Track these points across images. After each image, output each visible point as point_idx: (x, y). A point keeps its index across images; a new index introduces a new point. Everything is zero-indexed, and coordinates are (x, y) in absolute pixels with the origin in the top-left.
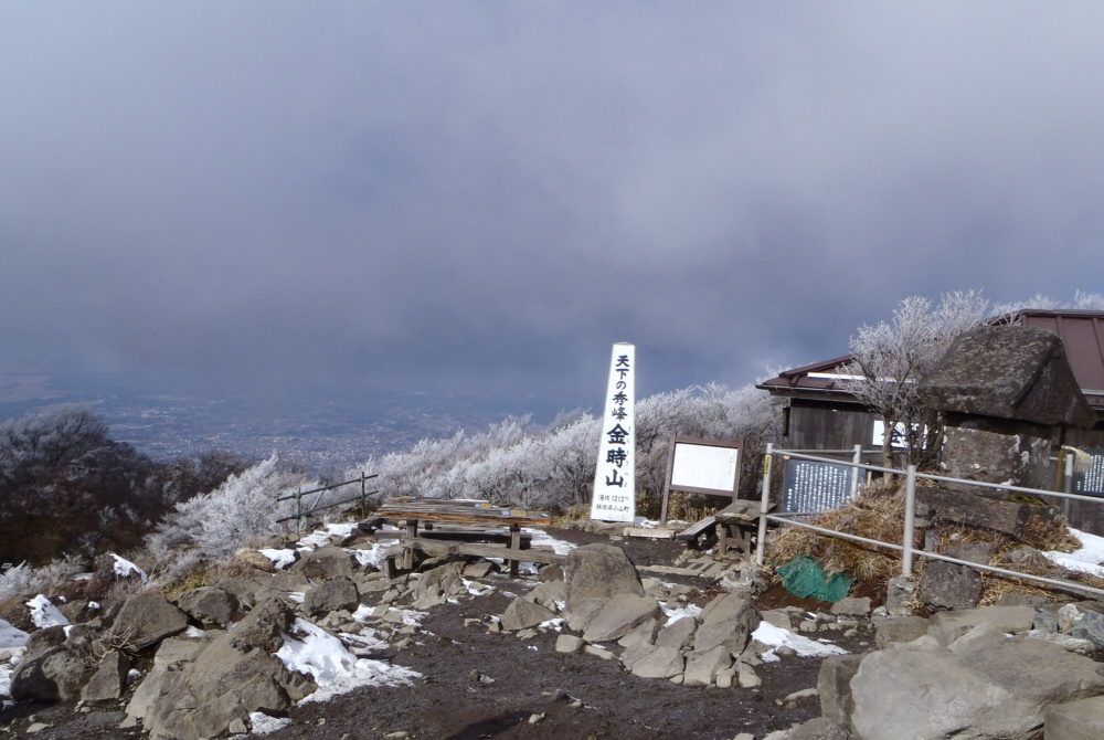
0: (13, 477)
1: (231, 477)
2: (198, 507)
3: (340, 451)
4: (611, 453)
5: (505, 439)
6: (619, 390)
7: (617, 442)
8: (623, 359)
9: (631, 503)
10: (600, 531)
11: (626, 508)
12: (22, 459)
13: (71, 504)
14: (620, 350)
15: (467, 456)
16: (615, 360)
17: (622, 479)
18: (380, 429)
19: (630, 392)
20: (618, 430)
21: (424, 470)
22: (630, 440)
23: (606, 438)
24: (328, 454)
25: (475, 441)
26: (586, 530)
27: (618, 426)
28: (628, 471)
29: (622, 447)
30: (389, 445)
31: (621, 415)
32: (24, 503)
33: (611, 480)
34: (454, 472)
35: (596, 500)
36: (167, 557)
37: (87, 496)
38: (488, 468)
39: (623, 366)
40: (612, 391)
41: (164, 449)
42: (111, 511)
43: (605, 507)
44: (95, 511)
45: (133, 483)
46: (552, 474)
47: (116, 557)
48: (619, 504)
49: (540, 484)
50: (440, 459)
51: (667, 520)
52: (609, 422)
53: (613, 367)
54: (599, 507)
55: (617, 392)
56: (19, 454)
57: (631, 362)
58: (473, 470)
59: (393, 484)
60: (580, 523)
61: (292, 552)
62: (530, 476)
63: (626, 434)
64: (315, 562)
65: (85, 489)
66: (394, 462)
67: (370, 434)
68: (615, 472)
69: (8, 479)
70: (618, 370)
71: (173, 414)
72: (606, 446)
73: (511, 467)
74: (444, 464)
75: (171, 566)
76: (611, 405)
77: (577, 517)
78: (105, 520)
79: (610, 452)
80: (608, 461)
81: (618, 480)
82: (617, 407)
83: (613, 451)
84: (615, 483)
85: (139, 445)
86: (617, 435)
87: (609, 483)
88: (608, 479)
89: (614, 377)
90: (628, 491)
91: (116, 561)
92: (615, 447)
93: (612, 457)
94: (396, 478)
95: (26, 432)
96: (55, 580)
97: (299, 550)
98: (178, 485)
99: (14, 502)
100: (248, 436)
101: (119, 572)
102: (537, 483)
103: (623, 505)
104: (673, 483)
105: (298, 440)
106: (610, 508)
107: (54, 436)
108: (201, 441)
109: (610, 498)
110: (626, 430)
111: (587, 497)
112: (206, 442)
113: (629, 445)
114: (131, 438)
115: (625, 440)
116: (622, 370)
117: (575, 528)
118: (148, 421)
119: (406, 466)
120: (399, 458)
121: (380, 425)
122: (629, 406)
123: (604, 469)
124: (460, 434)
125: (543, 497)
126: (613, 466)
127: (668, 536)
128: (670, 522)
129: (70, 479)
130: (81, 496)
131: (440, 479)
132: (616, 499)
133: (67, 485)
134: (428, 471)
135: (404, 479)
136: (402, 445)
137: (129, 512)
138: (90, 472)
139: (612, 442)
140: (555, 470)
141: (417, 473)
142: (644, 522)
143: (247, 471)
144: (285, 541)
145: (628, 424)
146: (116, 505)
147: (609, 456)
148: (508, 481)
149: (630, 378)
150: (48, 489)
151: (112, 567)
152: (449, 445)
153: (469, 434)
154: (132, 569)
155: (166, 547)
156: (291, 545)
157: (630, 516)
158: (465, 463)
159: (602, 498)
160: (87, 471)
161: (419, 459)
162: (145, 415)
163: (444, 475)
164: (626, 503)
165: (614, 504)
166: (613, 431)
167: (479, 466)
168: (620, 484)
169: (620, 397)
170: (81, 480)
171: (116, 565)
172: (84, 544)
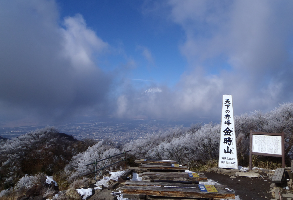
0: (31, 147)
1: (89, 147)
3: (127, 136)
5: (176, 133)
6: (227, 113)
7: (228, 135)
8: (228, 101)
9: (236, 160)
10: (224, 173)
11: (234, 163)
13: (46, 155)
14: (225, 97)
16: (224, 102)
17: (231, 150)
18: (137, 130)
19: (231, 114)
20: (228, 130)
21: (149, 145)
22: (233, 133)
23: (223, 133)
24: (123, 137)
26: (218, 173)
27: (228, 128)
28: (233, 146)
29: (230, 137)
30: (139, 134)
31: (228, 123)
32: (32, 155)
33: (226, 151)
34: (160, 146)
35: (220, 160)
36: (69, 173)
37: (50, 153)
38: (172, 145)
39: (227, 104)
40: (224, 114)
42: (57, 157)
43: (224, 162)
44: (52, 157)
45: (63, 149)
47: (47, 177)
48: (231, 161)
49: (193, 152)
50: (154, 140)
51: (252, 167)
52: (224, 127)
53: (224, 104)
54: (222, 162)
56: (32, 141)
57: (231, 102)
58: (167, 146)
59: (138, 150)
60: (214, 169)
61: (91, 189)
62: (189, 148)
65: (49, 151)
66: (139, 142)
67: (134, 131)
68: (228, 148)
71: (84, 128)
72: (223, 137)
73: (182, 145)
74: (156, 143)
75: (69, 176)
76: (224, 120)
77: (212, 166)
78: (55, 160)
79: (225, 139)
80: (224, 143)
82: (227, 120)
84: (228, 152)
85: (75, 136)
86: (227, 132)
87: (225, 152)
89: (224, 108)
90: (234, 155)
92: (227, 137)
93: (226, 141)
94: (140, 147)
95: (35, 134)
96: (36, 181)
97: (95, 188)
98: (76, 149)
99: (30, 155)
100: (103, 133)
103: (233, 161)
104: (253, 151)
105: (116, 133)
106: (227, 163)
107: (43, 135)
108: (91, 134)
109: (227, 159)
110: (231, 130)
111: (216, 156)
113: (233, 136)
114: (74, 134)
115: (231, 134)
116: (227, 105)
117: (212, 172)
118: (78, 130)
119: (143, 143)
120: (141, 140)
121: (137, 129)
123: (223, 146)
124: (160, 132)
125: (195, 156)
126: (227, 145)
127: (257, 176)
129: (46, 148)
130: (49, 153)
131: (155, 149)
132: (229, 159)
133: (45, 150)
134: (150, 145)
135: (142, 148)
136: (143, 134)
137: (62, 158)
138: (52, 145)
139: (225, 135)
140: (199, 146)
141: (147, 146)
142: (242, 169)
143: (94, 145)
144: (90, 183)
145: (232, 127)
146: (58, 155)
148: (180, 150)
149: (231, 108)
150: (40, 151)
151: (45, 181)
154: (52, 181)
155: (69, 170)
156: (92, 186)
157: (236, 166)
158: (164, 143)
159: (223, 158)
161: (147, 141)
162: (77, 128)
163: (156, 147)
165: (228, 161)
166: (226, 130)
167: (169, 144)
168: (230, 152)
169: (228, 116)
170: (49, 148)
171: (47, 180)
172: (48, 168)
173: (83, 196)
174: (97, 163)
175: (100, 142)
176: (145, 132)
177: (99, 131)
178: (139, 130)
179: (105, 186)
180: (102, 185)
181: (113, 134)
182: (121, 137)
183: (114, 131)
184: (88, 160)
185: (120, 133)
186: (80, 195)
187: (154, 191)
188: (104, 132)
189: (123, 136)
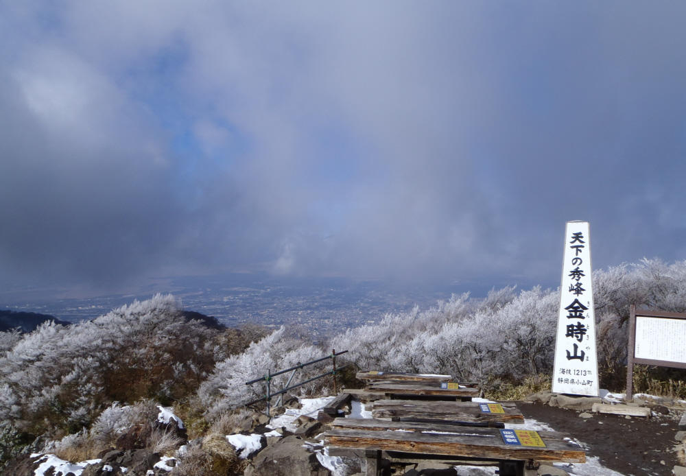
0: (122, 343)
1: (253, 343)
2: (232, 365)
3: (338, 319)
4: (570, 327)
5: (453, 313)
6: (575, 266)
7: (576, 317)
8: (578, 236)
9: (594, 377)
10: (566, 406)
11: (589, 382)
12: (128, 331)
13: (157, 360)
14: (572, 228)
15: (423, 328)
16: (569, 237)
17: (583, 353)
18: (362, 305)
19: (586, 267)
20: (576, 305)
21: (389, 339)
22: (590, 315)
23: (564, 314)
24: (331, 321)
25: (428, 314)
26: (551, 404)
27: (576, 301)
28: (589, 344)
29: (582, 321)
30: (368, 314)
31: (578, 290)
32: (127, 360)
33: (572, 355)
34: (414, 342)
35: (557, 374)
36: (209, 402)
37: (166, 356)
38: (442, 339)
39: (577, 243)
40: (568, 267)
41: (236, 319)
42: (181, 365)
43: (567, 381)
44: (171, 365)
45: (195, 347)
46: (505, 346)
47: (161, 408)
48: (582, 378)
49: (493, 356)
50: (401, 329)
51: (634, 393)
52: (567, 298)
53: (568, 245)
54: (560, 380)
55: (573, 268)
56: (126, 329)
57: (586, 238)
58: (430, 341)
59: (365, 351)
60: (542, 395)
61: (259, 437)
62: (482, 348)
63: (585, 308)
64: (271, 462)
65: (165, 351)
66: (367, 332)
67: (356, 308)
68: (576, 347)
69: (120, 345)
70: (572, 247)
71: (241, 299)
72: (564, 321)
73: (465, 340)
74: (406, 335)
75: (210, 409)
76: (567, 281)
77: (537, 389)
78: (177, 372)
79: (568, 327)
80: (568, 335)
81: (579, 354)
82: (574, 282)
83: (572, 326)
84: (575, 357)
85: (221, 317)
86: (576, 310)
87: (569, 357)
88: (568, 353)
89: (569, 253)
90: (591, 365)
91: (160, 411)
92: (575, 321)
93: (571, 331)
94: (368, 345)
95: (132, 315)
96: (136, 417)
97: (267, 435)
98: (224, 348)
99: (121, 360)
100: (284, 311)
101: (161, 421)
102: (490, 354)
103: (585, 379)
104: (637, 356)
105: (313, 312)
106: (573, 381)
107: (148, 316)
108: (257, 314)
109: (572, 372)
110: (586, 305)
111: (546, 367)
112: (260, 315)
113: (589, 321)
114: (217, 313)
115: (584, 314)
116: (577, 247)
117: (538, 402)
118: (227, 303)
119: (376, 335)
120: (370, 329)
121: (362, 302)
122: (586, 282)
123: (564, 344)
124: (416, 309)
125: (497, 366)
126: (574, 340)
127: (644, 414)
128: (636, 395)
129: (156, 344)
130: (162, 355)
131: (403, 348)
132: (578, 373)
133: (156, 348)
134: (393, 340)
135: (374, 346)
136: (376, 314)
137: (192, 366)
138: (170, 338)
139: (571, 317)
140: (506, 342)
141: (384, 341)
142: (609, 396)
143: (263, 339)
144: (256, 423)
145: (586, 298)
146: (183, 361)
147: (568, 330)
148: (463, 352)
149: (586, 254)
150: (143, 351)
151: (157, 417)
152: (409, 319)
153: (422, 310)
154: (172, 418)
155: (208, 395)
156: (260, 429)
157: (593, 390)
158: (424, 335)
159: (563, 372)
160: (167, 338)
161: (385, 329)
162: (225, 300)
163: (405, 344)
164: (588, 377)
165: (576, 378)
166: (571, 306)
167: (435, 337)
168: (582, 358)
169: (577, 273)
170: (163, 345)
171: (160, 415)
172: (163, 388)
173: (241, 450)
174: (270, 379)
175: (276, 333)
176: (382, 309)
177: (274, 307)
178: (367, 305)
179: (288, 429)
180: (284, 428)
181: (308, 314)
182: (326, 321)
183: (309, 308)
184: (250, 372)
185: (323, 313)
186: (234, 448)
187: (398, 442)
188: (287, 310)
189: (329, 318)
